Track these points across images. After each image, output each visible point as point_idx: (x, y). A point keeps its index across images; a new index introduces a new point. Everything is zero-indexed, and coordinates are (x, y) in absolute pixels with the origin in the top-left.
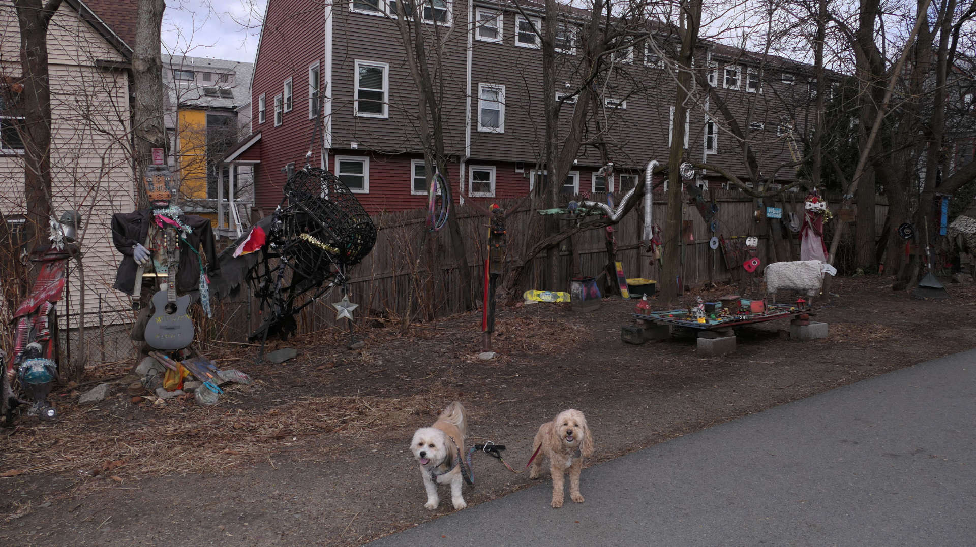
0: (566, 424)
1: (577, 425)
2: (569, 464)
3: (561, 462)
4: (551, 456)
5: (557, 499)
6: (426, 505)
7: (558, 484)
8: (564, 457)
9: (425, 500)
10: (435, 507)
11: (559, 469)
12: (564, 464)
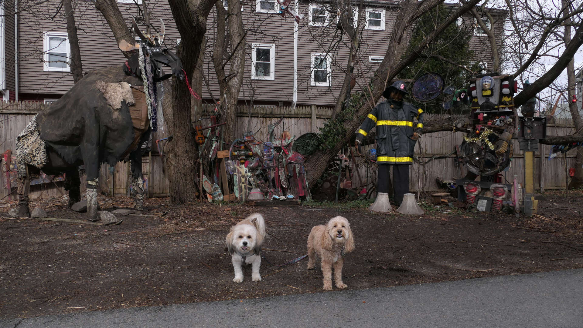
0: (335, 226)
1: (343, 226)
2: (335, 260)
3: (330, 258)
4: (322, 253)
5: (327, 286)
6: (234, 280)
7: (327, 275)
8: (332, 254)
9: (233, 276)
10: (241, 281)
11: (328, 263)
12: (332, 260)
